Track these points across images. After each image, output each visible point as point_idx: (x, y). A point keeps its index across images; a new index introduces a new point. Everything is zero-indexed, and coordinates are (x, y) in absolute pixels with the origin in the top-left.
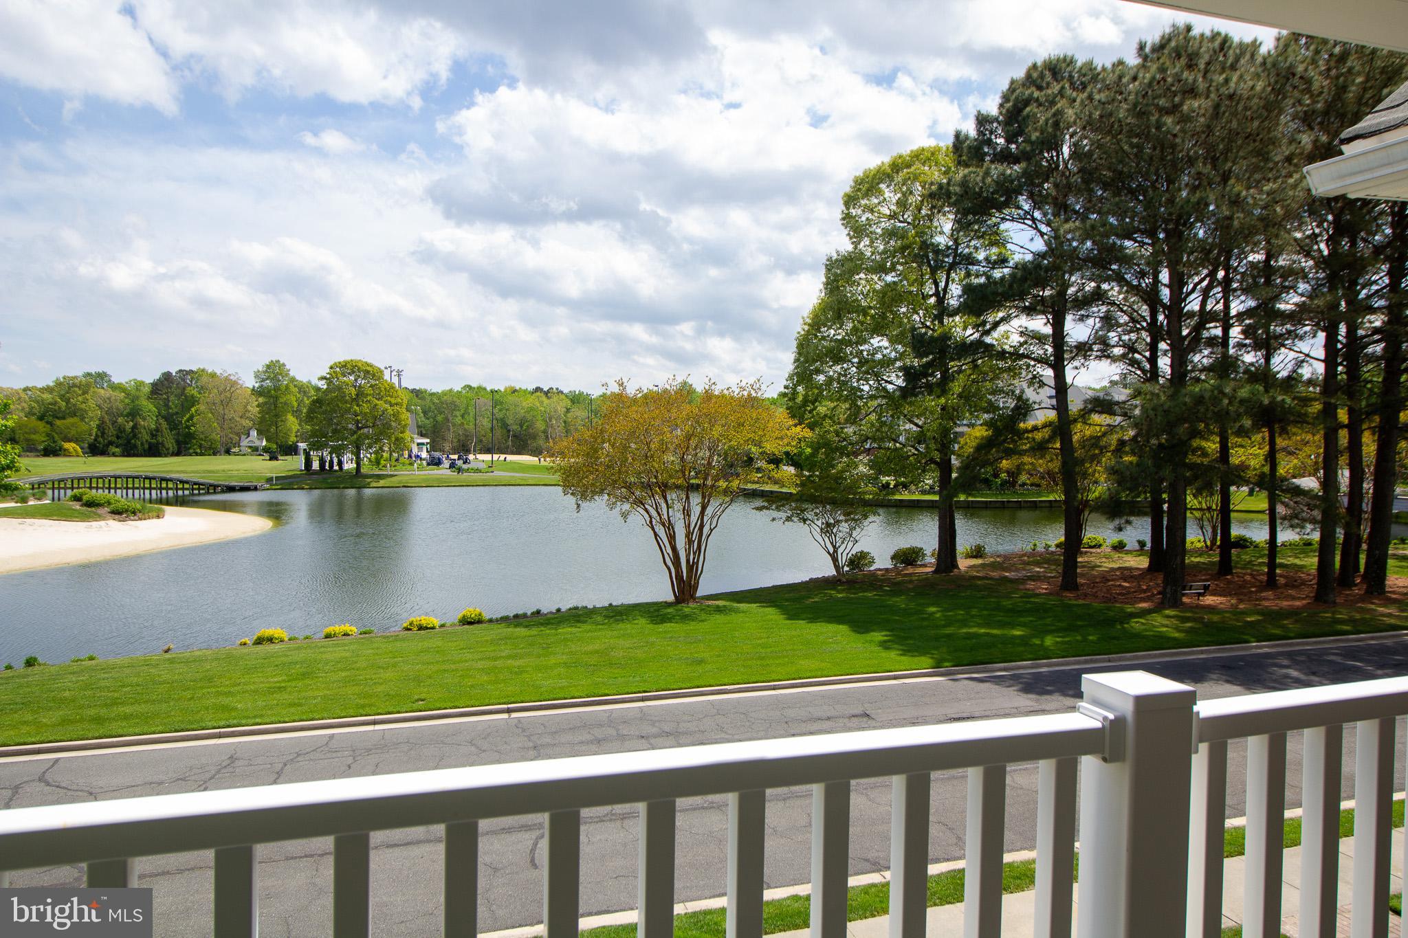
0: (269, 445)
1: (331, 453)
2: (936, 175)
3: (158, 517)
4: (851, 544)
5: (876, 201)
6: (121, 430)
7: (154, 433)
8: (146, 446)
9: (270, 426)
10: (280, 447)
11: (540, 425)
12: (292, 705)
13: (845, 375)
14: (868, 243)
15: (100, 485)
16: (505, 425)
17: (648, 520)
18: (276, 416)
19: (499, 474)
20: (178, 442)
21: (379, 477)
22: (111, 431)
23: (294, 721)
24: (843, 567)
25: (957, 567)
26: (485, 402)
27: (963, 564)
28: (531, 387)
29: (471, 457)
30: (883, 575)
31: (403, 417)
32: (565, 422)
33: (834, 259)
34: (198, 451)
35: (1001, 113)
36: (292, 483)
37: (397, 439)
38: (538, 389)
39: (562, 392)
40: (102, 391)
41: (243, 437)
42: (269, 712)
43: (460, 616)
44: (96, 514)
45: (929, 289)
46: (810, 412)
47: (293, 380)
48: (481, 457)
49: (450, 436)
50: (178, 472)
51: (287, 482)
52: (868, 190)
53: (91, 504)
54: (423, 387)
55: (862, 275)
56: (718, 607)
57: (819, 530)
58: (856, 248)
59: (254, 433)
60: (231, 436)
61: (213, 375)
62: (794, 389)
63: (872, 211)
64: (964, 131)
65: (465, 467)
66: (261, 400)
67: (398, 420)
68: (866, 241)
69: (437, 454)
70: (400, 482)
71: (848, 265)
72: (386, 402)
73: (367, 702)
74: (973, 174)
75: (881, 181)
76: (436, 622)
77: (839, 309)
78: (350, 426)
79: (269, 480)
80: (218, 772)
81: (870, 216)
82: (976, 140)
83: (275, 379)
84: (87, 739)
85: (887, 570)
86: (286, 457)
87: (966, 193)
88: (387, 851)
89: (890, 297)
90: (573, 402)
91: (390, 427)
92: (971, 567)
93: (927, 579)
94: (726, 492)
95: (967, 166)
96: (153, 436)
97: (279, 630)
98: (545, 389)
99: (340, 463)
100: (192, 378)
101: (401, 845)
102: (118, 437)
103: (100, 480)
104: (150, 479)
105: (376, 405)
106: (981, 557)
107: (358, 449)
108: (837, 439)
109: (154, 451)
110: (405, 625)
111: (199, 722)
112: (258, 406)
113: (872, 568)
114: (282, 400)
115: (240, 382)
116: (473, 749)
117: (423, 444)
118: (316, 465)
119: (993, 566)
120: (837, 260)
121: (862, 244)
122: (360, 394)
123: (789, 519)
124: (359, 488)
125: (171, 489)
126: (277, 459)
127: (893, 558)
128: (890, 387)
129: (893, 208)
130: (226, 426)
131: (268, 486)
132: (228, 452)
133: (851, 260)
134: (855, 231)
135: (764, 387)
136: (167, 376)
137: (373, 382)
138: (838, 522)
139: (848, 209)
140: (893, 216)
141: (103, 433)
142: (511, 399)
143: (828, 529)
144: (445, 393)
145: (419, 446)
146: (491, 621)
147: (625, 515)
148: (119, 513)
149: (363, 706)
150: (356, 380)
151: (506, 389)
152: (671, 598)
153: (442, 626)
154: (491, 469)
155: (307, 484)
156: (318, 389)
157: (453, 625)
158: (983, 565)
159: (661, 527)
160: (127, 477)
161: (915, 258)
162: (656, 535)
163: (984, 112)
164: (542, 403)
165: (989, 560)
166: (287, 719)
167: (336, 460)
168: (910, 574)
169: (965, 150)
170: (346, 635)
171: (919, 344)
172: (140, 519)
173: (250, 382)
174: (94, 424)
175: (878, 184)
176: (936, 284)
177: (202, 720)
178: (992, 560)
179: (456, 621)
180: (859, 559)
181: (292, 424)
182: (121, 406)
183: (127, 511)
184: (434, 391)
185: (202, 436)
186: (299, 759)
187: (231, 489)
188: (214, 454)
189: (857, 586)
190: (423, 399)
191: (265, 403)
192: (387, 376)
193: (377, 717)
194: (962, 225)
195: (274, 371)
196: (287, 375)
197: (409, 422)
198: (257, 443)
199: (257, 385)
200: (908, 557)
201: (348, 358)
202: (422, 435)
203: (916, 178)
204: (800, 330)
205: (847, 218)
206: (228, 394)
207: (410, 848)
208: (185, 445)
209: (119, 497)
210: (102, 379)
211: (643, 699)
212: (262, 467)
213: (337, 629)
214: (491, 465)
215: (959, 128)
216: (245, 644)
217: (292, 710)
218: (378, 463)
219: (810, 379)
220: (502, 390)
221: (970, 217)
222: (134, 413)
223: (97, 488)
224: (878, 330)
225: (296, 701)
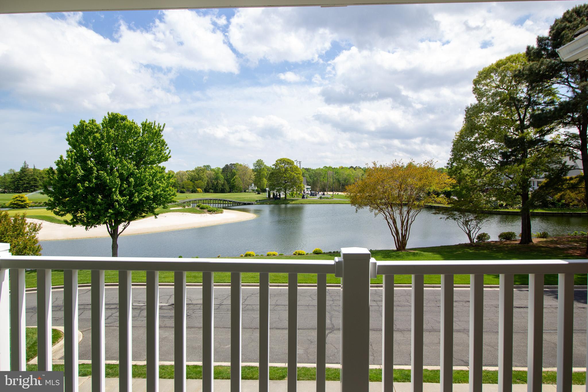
0: (258, 189)
1: (277, 192)
2: (519, 67)
3: (221, 213)
4: (477, 230)
5: (489, 81)
6: (213, 184)
7: (223, 185)
8: (221, 190)
9: (258, 182)
10: (261, 189)
11: (352, 181)
12: (252, 277)
13: (475, 157)
14: (485, 100)
15: (206, 202)
16: (339, 181)
17: (385, 216)
18: (260, 179)
19: (335, 199)
20: (230, 188)
21: (293, 200)
22: (211, 185)
23: (252, 283)
24: (473, 239)
25: (531, 241)
26: (330, 172)
27: (535, 240)
28: (349, 166)
29: (326, 193)
30: (494, 244)
31: (301, 178)
32: (362, 180)
33: (469, 107)
34: (236, 191)
35: (550, 36)
36: (264, 202)
37: (299, 186)
38: (352, 167)
39: (361, 168)
40: (208, 171)
41: (250, 186)
42: (245, 279)
43: (313, 251)
44: (203, 211)
45: (516, 117)
46: (459, 173)
47: (265, 166)
48: (329, 193)
49: (319, 185)
50: (229, 198)
51: (262, 202)
52: (485, 76)
53: (202, 208)
54: (309, 168)
55: (483, 114)
56: (414, 253)
57: (462, 223)
58: (480, 102)
59: (253, 185)
60: (246, 186)
61: (241, 165)
62: (452, 164)
63: (487, 86)
64: (531, 46)
65: (323, 196)
66: (255, 173)
67: (299, 179)
68: (485, 99)
69: (313, 192)
70: (300, 202)
71: (476, 110)
72: (295, 173)
73: (276, 278)
74: (535, 64)
75: (491, 72)
76: (305, 253)
77: (471, 129)
78: (283, 182)
79: (257, 201)
80: (227, 297)
81: (486, 88)
82: (537, 49)
83: (259, 166)
84: (192, 283)
85: (496, 242)
86: (263, 193)
87: (532, 73)
88: (276, 330)
89: (496, 122)
90: (365, 171)
91: (296, 182)
92: (539, 242)
93: (515, 246)
94: (418, 206)
95: (533, 61)
96: (223, 186)
97: (253, 252)
98: (354, 167)
99: (280, 195)
100: (234, 166)
101: (281, 329)
102: (212, 187)
103: (206, 201)
104: (221, 200)
105: (291, 174)
106: (546, 237)
107: (286, 190)
108: (471, 185)
109: (223, 191)
110: (294, 253)
111: (223, 280)
112: (254, 175)
113: (489, 241)
114: (262, 173)
115: (249, 167)
116: (310, 298)
117: (308, 188)
118: (272, 196)
119: (552, 242)
120: (471, 108)
121: (483, 100)
122: (286, 170)
123: (448, 218)
124: (286, 204)
125: (227, 204)
126: (260, 194)
127: (500, 236)
128: (497, 162)
129: (498, 83)
130: (244, 183)
131: (256, 203)
132: (245, 191)
133: (477, 107)
134: (479, 95)
135: (434, 163)
136: (227, 166)
137: (290, 166)
138: (472, 220)
139: (475, 85)
140: (498, 87)
141: (208, 185)
142: (341, 171)
143: (466, 223)
144: (317, 170)
145: (307, 189)
146: (324, 253)
147: (376, 215)
148: (210, 211)
149: (275, 280)
150: (285, 165)
151: (339, 167)
152: (395, 249)
153: (307, 254)
154: (332, 198)
155: (268, 203)
156: (273, 169)
157: (311, 254)
158: (546, 242)
159: (391, 220)
160: (214, 200)
161: (508, 104)
162: (388, 223)
163: (541, 36)
164: (353, 172)
165: (549, 239)
166: (250, 282)
167: (278, 194)
168: (508, 244)
169: (532, 54)
170: (274, 255)
171: (509, 142)
172: (216, 213)
173: (252, 167)
174: (206, 182)
175: (490, 73)
176: (519, 115)
177: (224, 280)
178: (551, 239)
179: (312, 252)
180: (482, 236)
181: (265, 181)
182: (213, 176)
183: (212, 211)
184: (313, 169)
185: (237, 186)
186: (252, 296)
187: (245, 204)
188: (241, 192)
189: (480, 248)
190: (309, 172)
191: (257, 174)
192: (295, 164)
193: (279, 284)
194: (531, 88)
195: (259, 163)
196: (263, 164)
197: (303, 180)
198: (254, 188)
199: (254, 168)
200: (507, 236)
201: (282, 158)
202: (308, 185)
203: (508, 69)
204: (455, 139)
205: (476, 90)
206: (245, 172)
207: (283, 330)
208: (232, 189)
209: (211, 206)
210: (208, 167)
211: (377, 287)
212: (255, 196)
213: (271, 253)
214: (333, 196)
215: (529, 45)
216: (242, 256)
217: (252, 279)
218: (292, 195)
219: (459, 159)
220: (338, 168)
221: (534, 84)
222: (217, 179)
223: (205, 203)
224: (490, 137)
225: (254, 276)
